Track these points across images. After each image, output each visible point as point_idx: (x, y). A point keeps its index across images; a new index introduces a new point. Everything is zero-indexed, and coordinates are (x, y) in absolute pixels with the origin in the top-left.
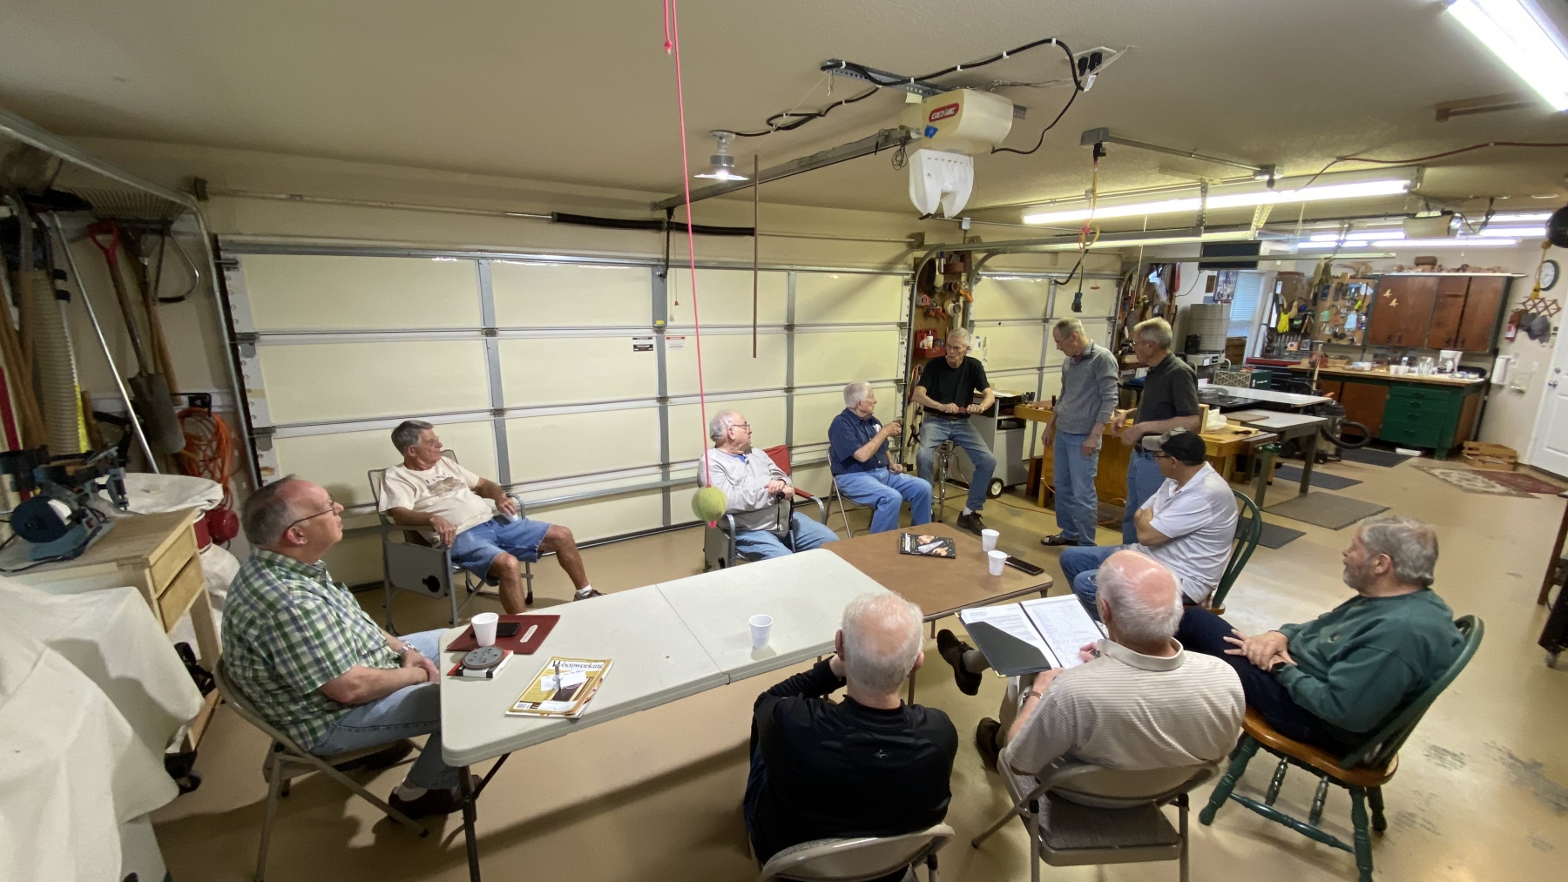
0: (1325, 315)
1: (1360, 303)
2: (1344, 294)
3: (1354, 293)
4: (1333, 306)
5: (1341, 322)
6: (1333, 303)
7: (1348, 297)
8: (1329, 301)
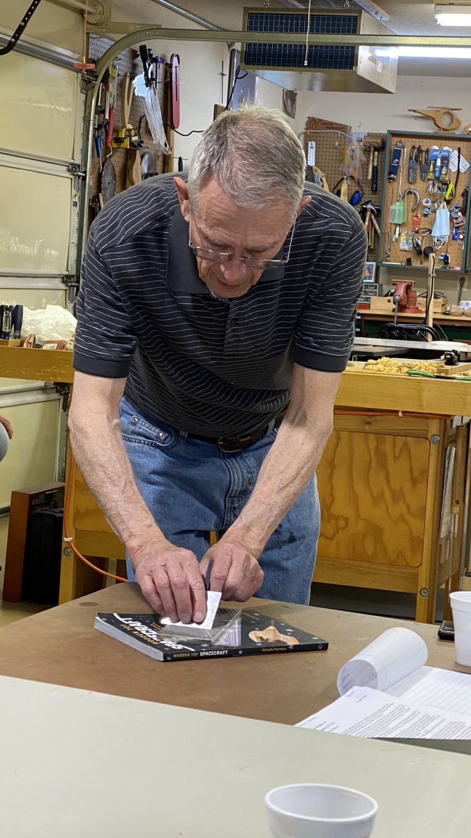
0: (397, 210)
1: (451, 186)
2: (424, 171)
3: (441, 167)
4: (410, 193)
5: (424, 223)
6: (407, 186)
7: (431, 176)
8: (401, 183)
